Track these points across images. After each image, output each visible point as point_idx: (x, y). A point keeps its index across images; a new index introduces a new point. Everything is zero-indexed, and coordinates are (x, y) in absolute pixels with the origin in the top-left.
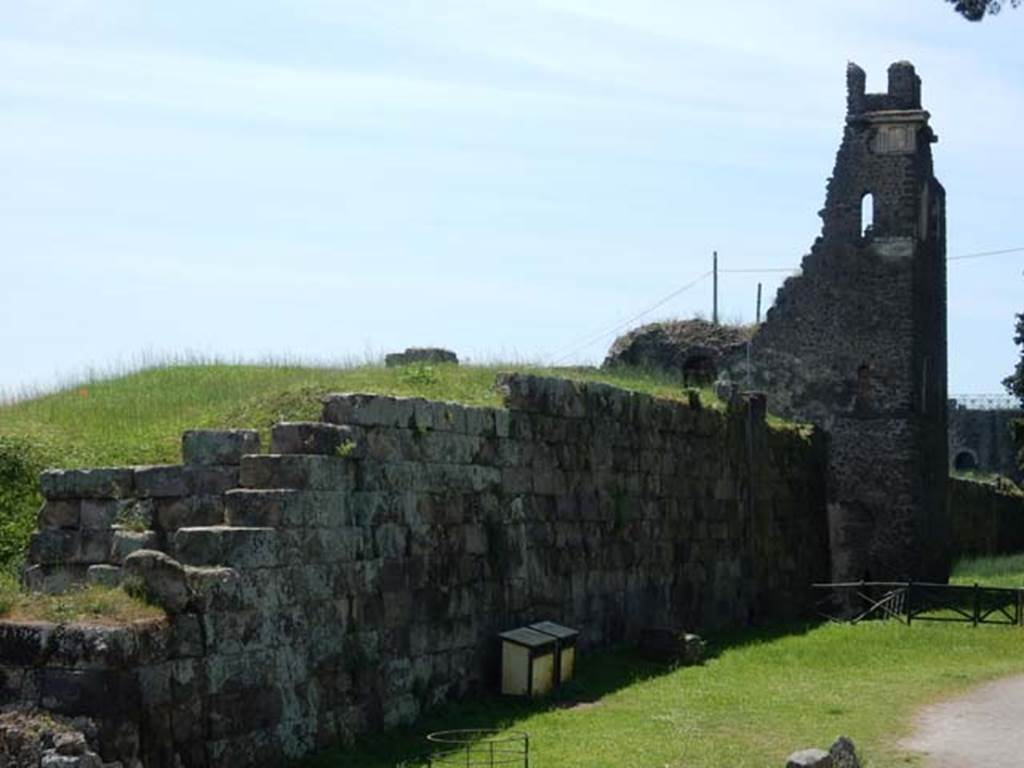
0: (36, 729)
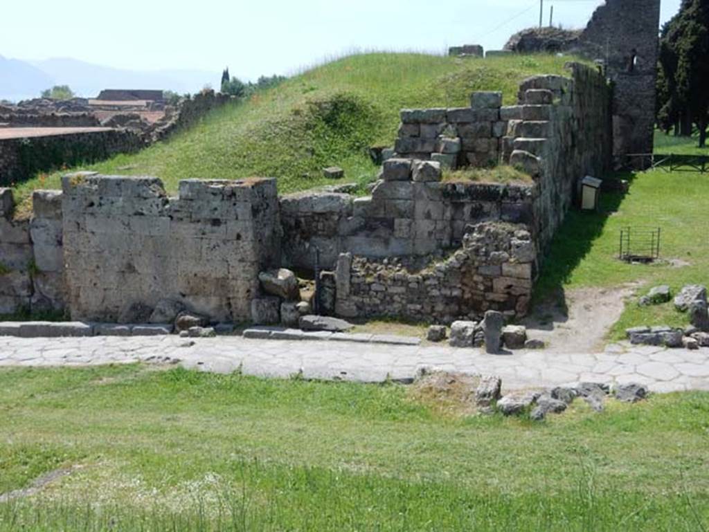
0: (504, 229)
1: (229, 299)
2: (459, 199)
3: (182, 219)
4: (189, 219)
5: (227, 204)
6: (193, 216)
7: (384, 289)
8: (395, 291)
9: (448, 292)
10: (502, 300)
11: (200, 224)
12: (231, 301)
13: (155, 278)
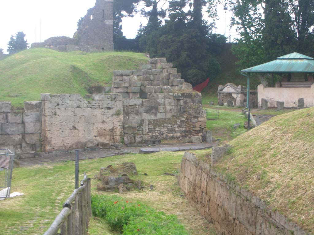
1: (113, 136)
2: (179, 98)
3: (95, 108)
4: (99, 108)
5: (114, 102)
6: (100, 107)
7: (160, 130)
8: (164, 130)
9: (181, 129)
10: (198, 130)
11: (103, 109)
12: (114, 137)
13: (84, 131)
